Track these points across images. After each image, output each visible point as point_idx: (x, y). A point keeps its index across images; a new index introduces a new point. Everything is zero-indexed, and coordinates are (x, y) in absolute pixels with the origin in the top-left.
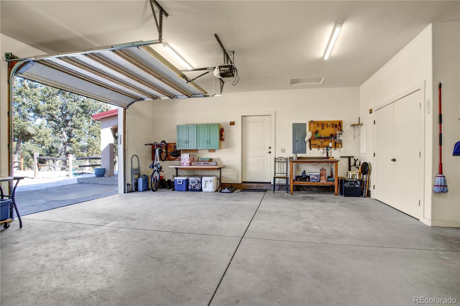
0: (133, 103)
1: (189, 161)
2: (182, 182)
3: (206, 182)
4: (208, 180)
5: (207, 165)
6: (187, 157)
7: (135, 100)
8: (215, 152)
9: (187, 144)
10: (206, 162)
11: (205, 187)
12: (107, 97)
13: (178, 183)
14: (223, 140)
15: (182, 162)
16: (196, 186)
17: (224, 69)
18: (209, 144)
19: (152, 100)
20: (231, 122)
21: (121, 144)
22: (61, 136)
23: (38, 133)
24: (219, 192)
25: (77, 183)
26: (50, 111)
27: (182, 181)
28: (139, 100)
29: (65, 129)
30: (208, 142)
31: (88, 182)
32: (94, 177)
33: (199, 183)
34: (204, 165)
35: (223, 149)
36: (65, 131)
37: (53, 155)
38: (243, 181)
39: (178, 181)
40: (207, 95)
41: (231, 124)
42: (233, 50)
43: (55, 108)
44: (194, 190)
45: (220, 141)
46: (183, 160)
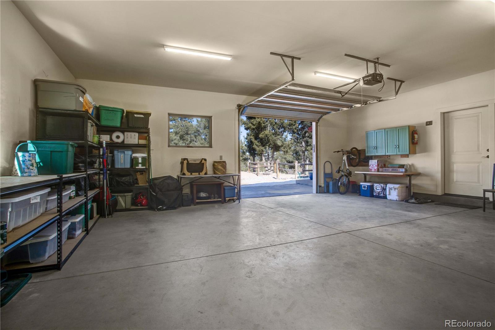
0: (321, 117)
1: (377, 167)
2: (367, 188)
3: (390, 189)
4: (392, 188)
5: (395, 171)
6: (375, 163)
7: (322, 115)
8: (408, 157)
9: (376, 150)
10: (394, 169)
11: (390, 194)
12: (298, 117)
13: (363, 189)
14: (417, 143)
15: (370, 167)
16: (381, 192)
17: (367, 78)
18: (398, 149)
19: (335, 112)
20: (427, 122)
21: (314, 152)
22: (301, 145)
23: (284, 144)
24: (405, 202)
25: (295, 183)
26: (291, 127)
27: (366, 186)
28: (325, 114)
29: (304, 140)
30: (396, 146)
31: (302, 183)
32: (309, 180)
33: (384, 190)
34: (392, 171)
35: (419, 153)
36: (304, 141)
37: (300, 161)
38: (446, 193)
39: (363, 186)
40: (381, 99)
41: (427, 125)
42: (376, 57)
43: (294, 124)
44: (378, 197)
45: (411, 145)
46: (372, 166)
